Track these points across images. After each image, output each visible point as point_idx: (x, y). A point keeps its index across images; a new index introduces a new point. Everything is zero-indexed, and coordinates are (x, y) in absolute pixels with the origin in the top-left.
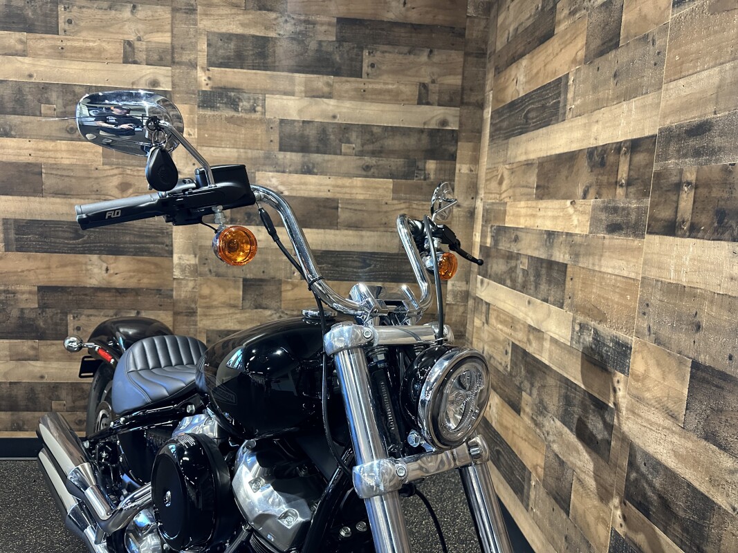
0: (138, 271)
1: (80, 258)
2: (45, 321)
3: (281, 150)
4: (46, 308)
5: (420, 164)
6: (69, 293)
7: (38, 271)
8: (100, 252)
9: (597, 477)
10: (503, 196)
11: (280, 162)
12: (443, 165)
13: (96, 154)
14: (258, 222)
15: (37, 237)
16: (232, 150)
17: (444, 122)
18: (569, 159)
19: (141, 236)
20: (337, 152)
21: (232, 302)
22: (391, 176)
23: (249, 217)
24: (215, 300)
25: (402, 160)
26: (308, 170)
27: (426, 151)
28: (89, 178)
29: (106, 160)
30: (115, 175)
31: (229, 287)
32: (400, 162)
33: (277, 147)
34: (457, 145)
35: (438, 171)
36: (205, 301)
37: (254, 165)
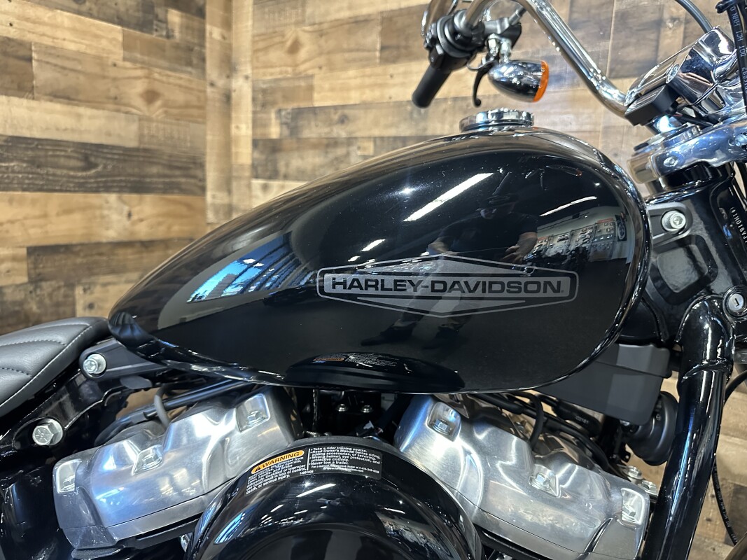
0: (168, 215)
1: (93, 199)
2: (41, 303)
4: (41, 280)
6: (77, 254)
7: (28, 222)
8: (121, 189)
13: (114, 42)
15: (25, 165)
19: (171, 167)
28: (104, 77)
29: (128, 55)
30: (139, 78)
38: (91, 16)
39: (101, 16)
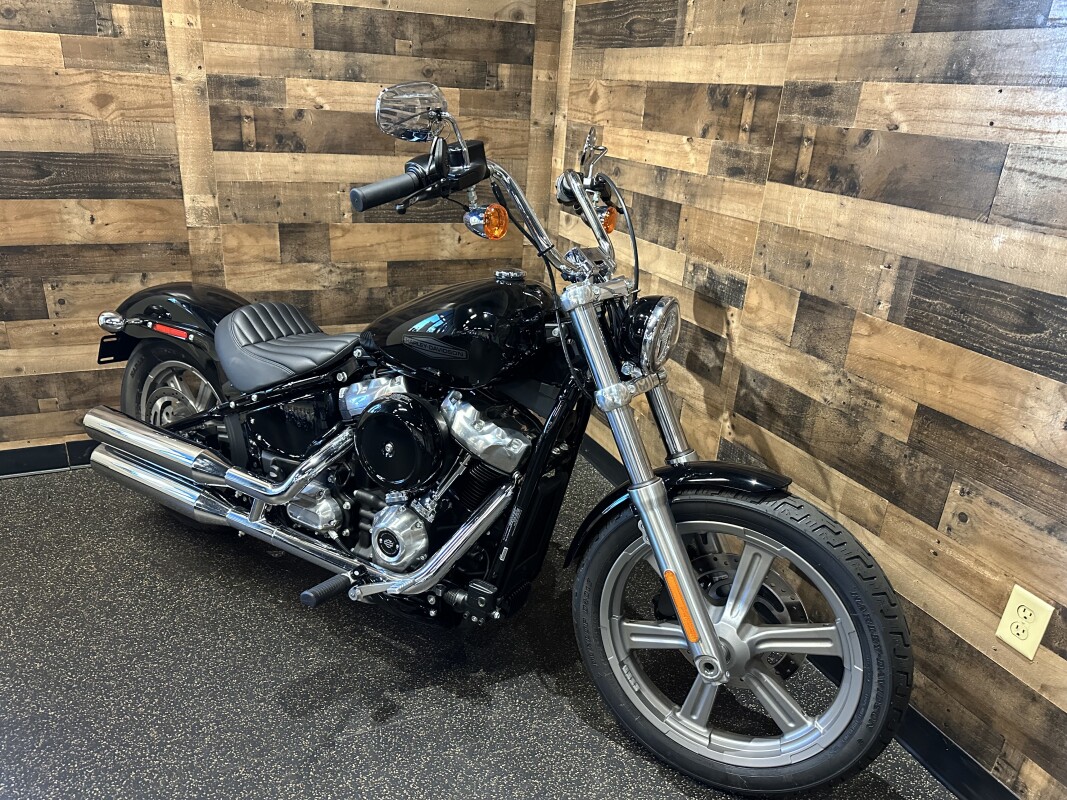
0: (138, 219)
1: (50, 204)
2: (11, 295)
3: (316, 47)
4: (9, 276)
5: (491, 69)
6: (41, 255)
8: (79, 196)
9: (707, 399)
10: (598, 118)
11: (317, 64)
12: (518, 71)
13: (53, 51)
14: (292, 147)
16: (252, 47)
17: (519, 15)
18: (686, 91)
19: (136, 171)
20: (390, 51)
21: (268, 255)
22: (458, 84)
23: (280, 141)
24: (245, 254)
25: (470, 62)
26: (354, 76)
27: (499, 51)
28: (47, 87)
29: (70, 61)
30: (87, 83)
31: (262, 236)
32: (468, 65)
33: (312, 44)
34: (534, 45)
35: (514, 77)
36: (231, 255)
37: (283, 68)
38: (24, 29)
39: (35, 27)
